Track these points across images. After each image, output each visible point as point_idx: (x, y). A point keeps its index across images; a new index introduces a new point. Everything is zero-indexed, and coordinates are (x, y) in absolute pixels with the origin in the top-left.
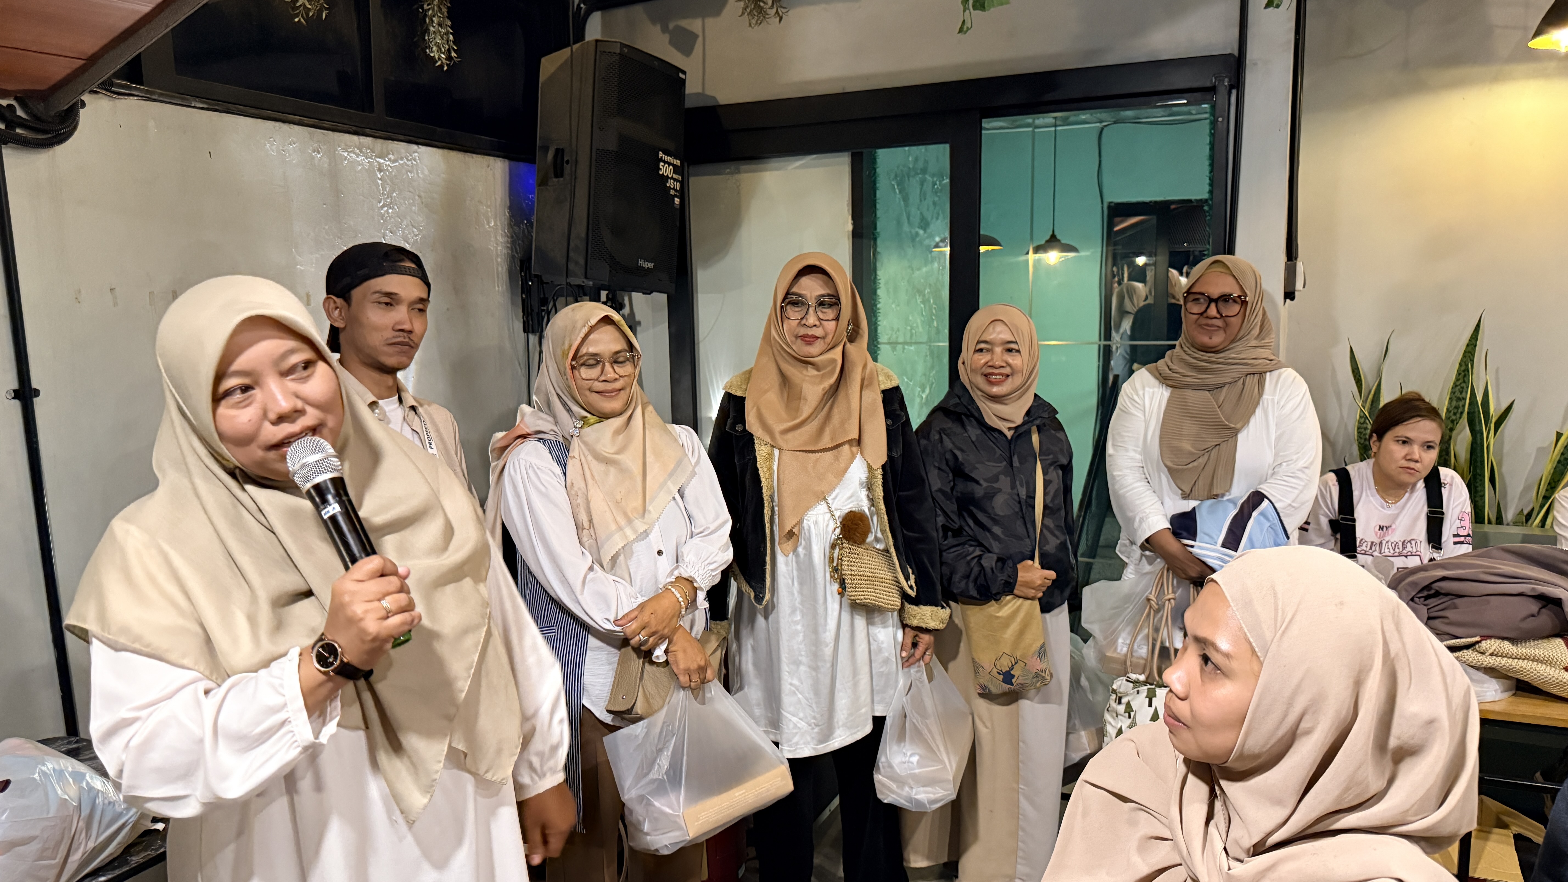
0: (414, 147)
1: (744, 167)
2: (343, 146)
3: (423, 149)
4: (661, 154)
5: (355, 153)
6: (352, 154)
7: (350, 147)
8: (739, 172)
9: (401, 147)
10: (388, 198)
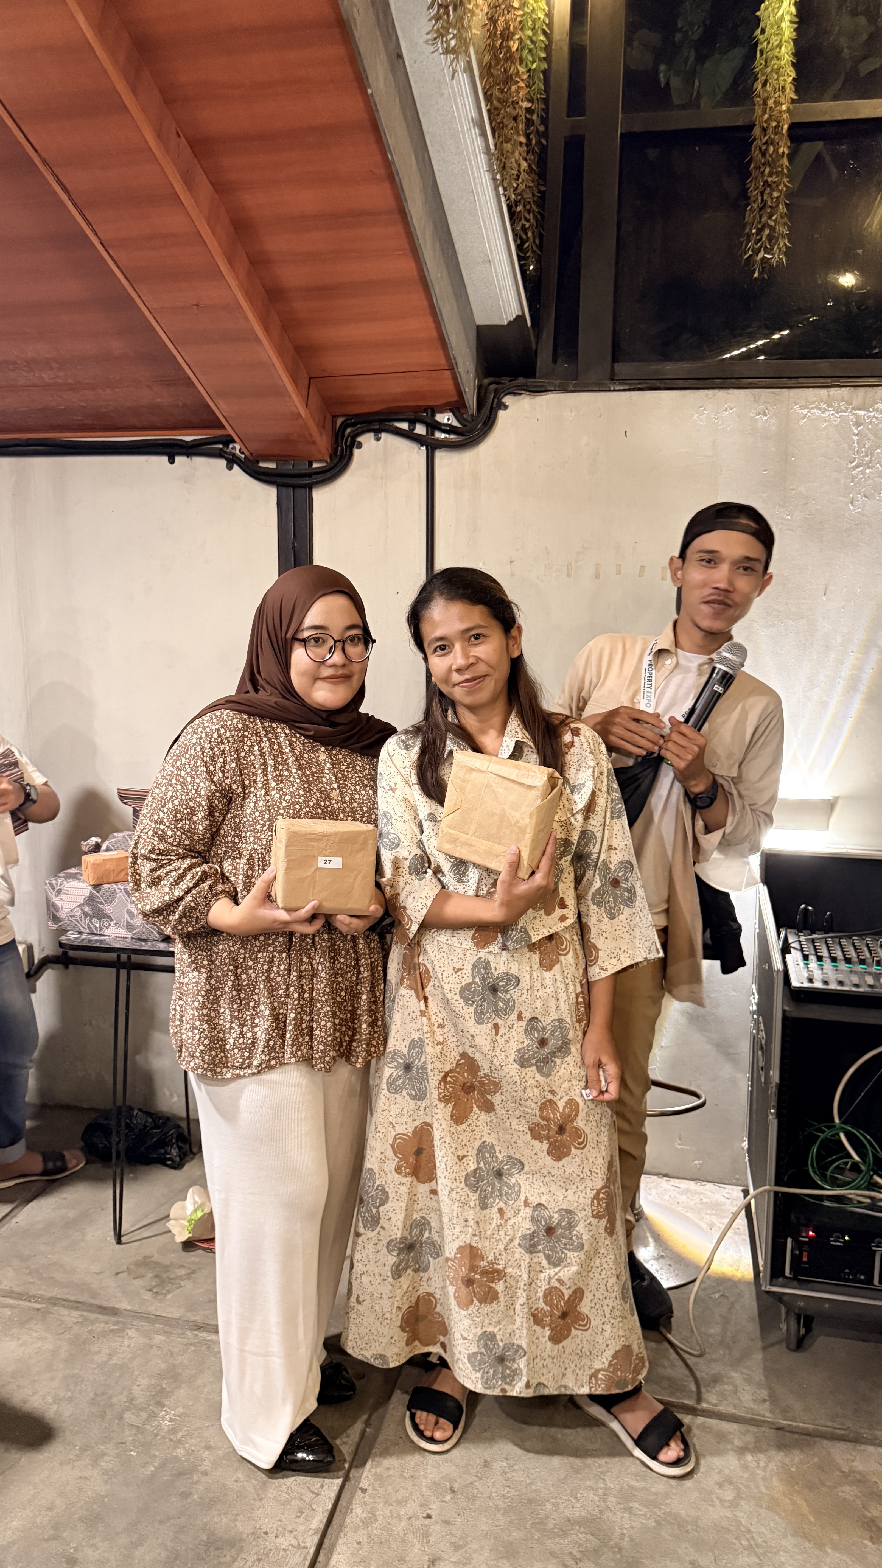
2: (803, 403)
5: (820, 409)
6: (815, 411)
7: (813, 403)
10: (867, 455)
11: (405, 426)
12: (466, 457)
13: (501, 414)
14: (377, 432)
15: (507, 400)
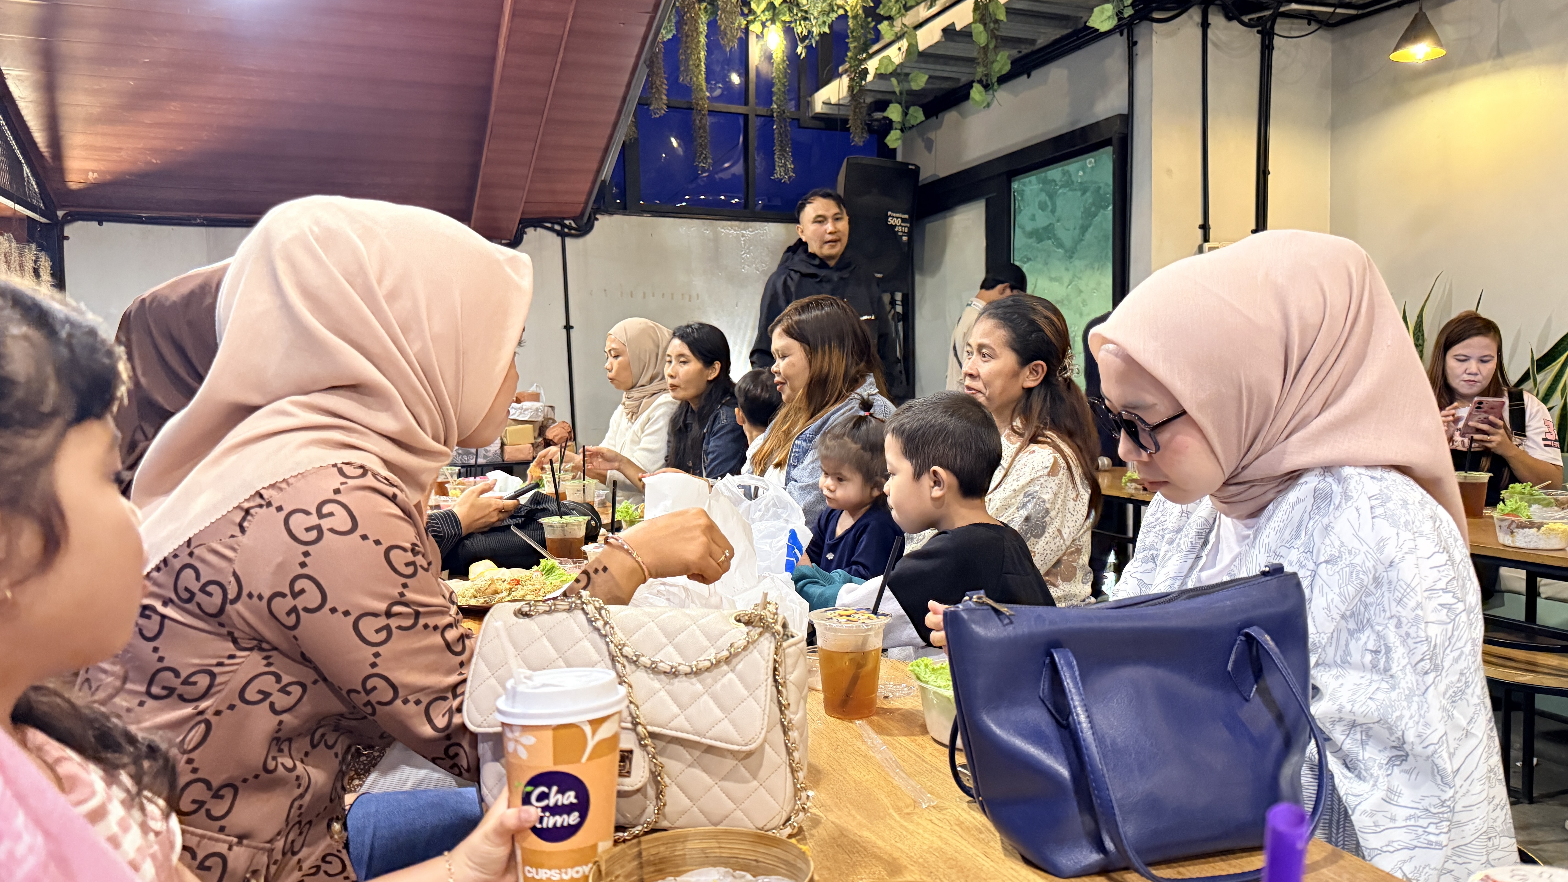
0: (766, 224)
1: (948, 214)
2: (721, 226)
3: (771, 224)
4: (889, 213)
5: (728, 229)
8: (945, 218)
9: (757, 224)
11: (549, 225)
12: (580, 241)
13: (596, 223)
14: (535, 227)
15: (598, 216)
